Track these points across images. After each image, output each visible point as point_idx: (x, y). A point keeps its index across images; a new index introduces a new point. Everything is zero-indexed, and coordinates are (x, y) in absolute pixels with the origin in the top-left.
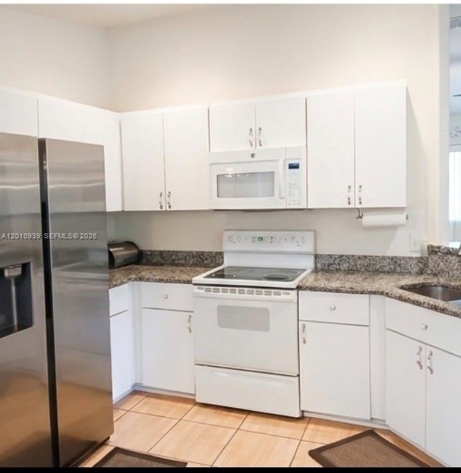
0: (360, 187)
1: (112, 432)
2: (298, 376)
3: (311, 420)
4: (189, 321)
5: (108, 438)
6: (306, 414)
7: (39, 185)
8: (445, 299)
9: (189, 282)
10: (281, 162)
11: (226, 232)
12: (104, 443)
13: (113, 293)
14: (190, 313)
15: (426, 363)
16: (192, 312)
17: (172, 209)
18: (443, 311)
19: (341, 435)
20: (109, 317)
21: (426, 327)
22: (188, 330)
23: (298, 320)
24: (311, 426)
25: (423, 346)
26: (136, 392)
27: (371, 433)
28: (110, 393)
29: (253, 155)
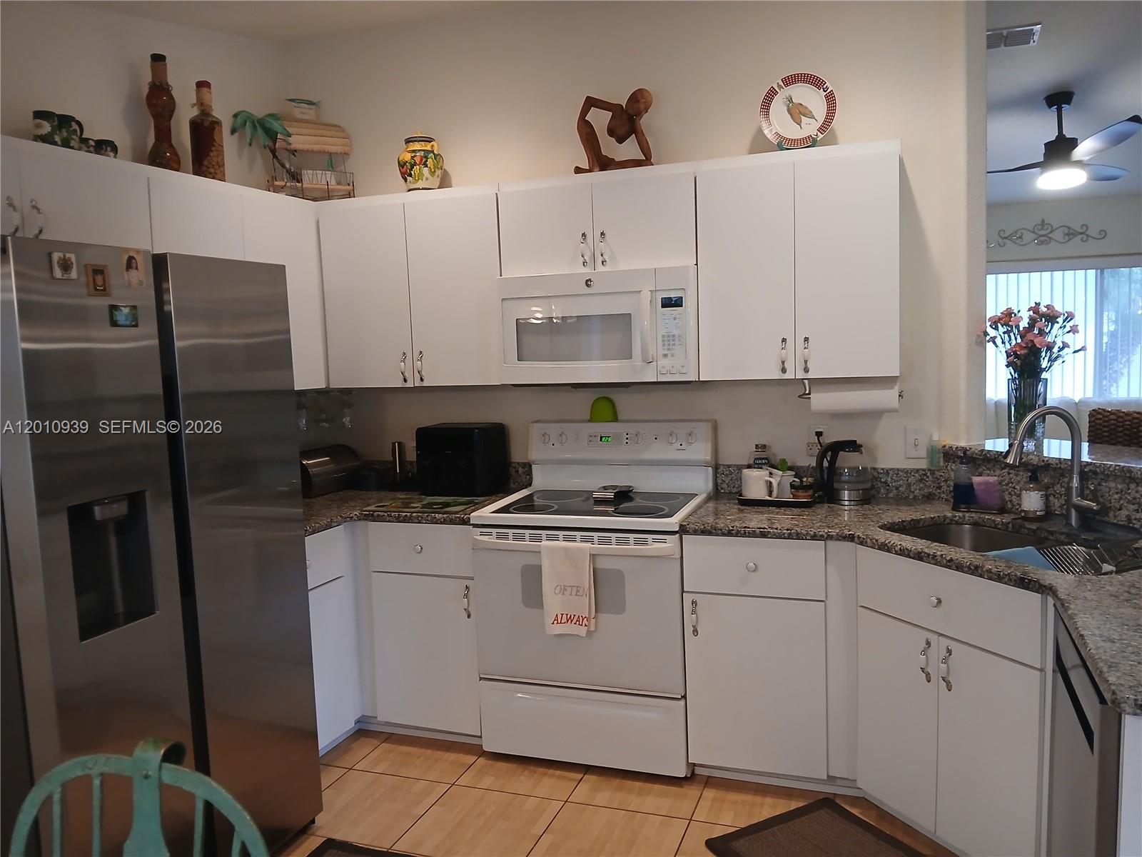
0: (806, 339)
1: (320, 809)
2: (684, 697)
3: (709, 782)
4: (466, 596)
5: (313, 822)
6: (698, 771)
7: (156, 342)
8: (977, 548)
9: (465, 522)
10: (646, 296)
11: (535, 425)
12: (306, 829)
13: (312, 543)
14: (468, 583)
15: (938, 669)
16: (472, 579)
17: (425, 384)
18: (975, 570)
19: (769, 808)
20: (306, 591)
21: (939, 601)
22: (465, 615)
23: (683, 591)
24: (710, 794)
25: (933, 638)
26: (363, 732)
27: (827, 803)
28: (313, 736)
29: (588, 283)
